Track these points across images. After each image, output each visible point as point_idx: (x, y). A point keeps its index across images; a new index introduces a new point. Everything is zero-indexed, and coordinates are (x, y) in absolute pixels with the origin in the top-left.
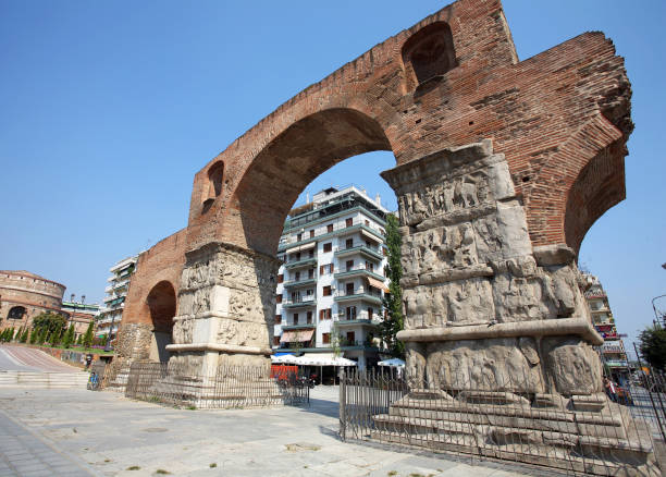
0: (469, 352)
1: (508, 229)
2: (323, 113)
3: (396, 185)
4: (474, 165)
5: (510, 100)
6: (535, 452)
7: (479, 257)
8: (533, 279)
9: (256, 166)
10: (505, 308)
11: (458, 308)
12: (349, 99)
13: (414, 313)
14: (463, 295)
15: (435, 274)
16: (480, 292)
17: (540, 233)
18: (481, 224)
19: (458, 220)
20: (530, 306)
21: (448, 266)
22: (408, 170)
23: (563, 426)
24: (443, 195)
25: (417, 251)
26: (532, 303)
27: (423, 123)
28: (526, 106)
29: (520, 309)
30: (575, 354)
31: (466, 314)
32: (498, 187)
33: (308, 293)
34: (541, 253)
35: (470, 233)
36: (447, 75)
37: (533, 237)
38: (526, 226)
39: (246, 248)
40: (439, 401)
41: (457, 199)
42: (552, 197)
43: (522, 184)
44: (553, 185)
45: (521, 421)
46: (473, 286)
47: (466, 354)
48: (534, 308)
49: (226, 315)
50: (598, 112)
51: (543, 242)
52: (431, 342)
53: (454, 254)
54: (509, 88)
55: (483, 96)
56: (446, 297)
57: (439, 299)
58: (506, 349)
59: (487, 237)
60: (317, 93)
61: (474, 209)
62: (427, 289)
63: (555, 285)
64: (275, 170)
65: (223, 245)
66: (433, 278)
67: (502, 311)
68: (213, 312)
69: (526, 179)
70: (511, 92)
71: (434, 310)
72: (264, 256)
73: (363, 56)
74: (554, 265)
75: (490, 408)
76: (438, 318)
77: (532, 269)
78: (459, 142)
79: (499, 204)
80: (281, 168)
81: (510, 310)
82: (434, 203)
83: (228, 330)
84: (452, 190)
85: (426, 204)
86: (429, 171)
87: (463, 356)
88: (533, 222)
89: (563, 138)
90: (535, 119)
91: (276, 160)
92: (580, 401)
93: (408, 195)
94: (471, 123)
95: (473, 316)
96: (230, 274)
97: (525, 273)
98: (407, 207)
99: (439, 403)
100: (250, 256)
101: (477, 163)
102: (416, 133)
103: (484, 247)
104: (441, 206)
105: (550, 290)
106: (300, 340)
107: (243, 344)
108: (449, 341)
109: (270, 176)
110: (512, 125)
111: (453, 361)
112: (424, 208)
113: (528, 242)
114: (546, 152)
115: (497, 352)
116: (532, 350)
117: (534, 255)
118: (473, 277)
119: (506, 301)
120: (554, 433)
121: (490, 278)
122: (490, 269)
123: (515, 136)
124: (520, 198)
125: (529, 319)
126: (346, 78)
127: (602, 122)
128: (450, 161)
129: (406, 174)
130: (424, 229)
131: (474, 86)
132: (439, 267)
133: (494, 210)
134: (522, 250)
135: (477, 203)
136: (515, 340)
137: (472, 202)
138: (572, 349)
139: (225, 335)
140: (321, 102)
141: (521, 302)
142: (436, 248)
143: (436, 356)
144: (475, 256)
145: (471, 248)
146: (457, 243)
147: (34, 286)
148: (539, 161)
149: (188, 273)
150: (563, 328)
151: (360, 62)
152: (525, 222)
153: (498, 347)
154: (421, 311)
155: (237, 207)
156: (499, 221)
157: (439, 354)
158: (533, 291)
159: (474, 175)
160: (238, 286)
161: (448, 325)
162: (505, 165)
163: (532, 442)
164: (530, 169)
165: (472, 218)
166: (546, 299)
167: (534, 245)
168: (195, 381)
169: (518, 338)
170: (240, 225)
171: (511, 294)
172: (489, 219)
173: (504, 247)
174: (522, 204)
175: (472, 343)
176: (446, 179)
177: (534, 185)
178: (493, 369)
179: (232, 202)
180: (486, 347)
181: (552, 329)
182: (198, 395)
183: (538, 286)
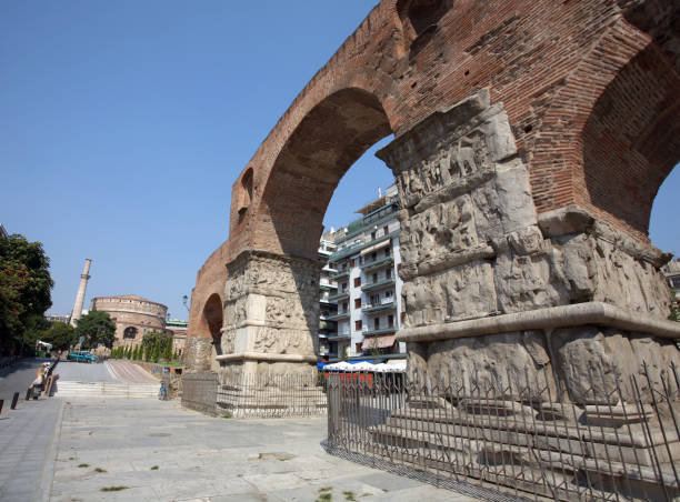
0: (468, 351)
1: (508, 196)
2: (329, 98)
3: (392, 164)
4: (470, 124)
5: (509, 32)
6: (528, 476)
7: (479, 236)
8: (539, 256)
9: (279, 167)
10: (507, 295)
11: (457, 300)
12: (350, 77)
13: (414, 309)
14: (462, 283)
15: (432, 261)
16: (480, 278)
17: (546, 195)
18: (479, 195)
19: (456, 193)
20: (536, 291)
21: (446, 250)
22: (402, 144)
23: (564, 444)
24: (439, 166)
25: (415, 236)
26: (538, 287)
27: (419, 86)
28: (528, 35)
29: (524, 296)
30: (590, 351)
31: (464, 306)
32: (496, 146)
33: (388, 295)
34: (547, 221)
35: (469, 207)
36: (442, 22)
37: (538, 202)
38: (528, 188)
39: (282, 253)
40: (437, 411)
41: (454, 169)
42: (560, 146)
43: (524, 135)
44: (560, 130)
46: (472, 272)
47: (465, 355)
48: (540, 294)
49: (263, 323)
50: (618, 16)
51: (550, 206)
52: (431, 342)
53: (451, 235)
54: (507, 18)
55: (480, 35)
56: (444, 287)
57: (438, 290)
58: (508, 347)
59: (486, 209)
60: (323, 78)
61: (472, 177)
62: (426, 279)
63: (565, 261)
64: (301, 169)
65: (254, 253)
66: (431, 266)
67: (504, 300)
68: (249, 321)
69: (528, 129)
70: (511, 21)
71: (433, 304)
72: (303, 260)
73: (361, 26)
74: (566, 234)
75: (486, 420)
76: (437, 313)
77: (537, 242)
78: (455, 99)
79: (498, 166)
80: (306, 166)
81: (512, 298)
82: (431, 177)
83: (266, 339)
84: (448, 160)
85: (423, 179)
86: (423, 142)
87: (463, 357)
88: (537, 183)
89: (572, 65)
90: (539, 49)
91: (299, 157)
92: (598, 413)
93: (405, 173)
94: (467, 73)
95: (472, 308)
96: (265, 281)
97: (528, 250)
98: (404, 186)
99: (436, 413)
100: (285, 261)
101: (474, 120)
102: (412, 100)
103: (484, 222)
104: (437, 180)
105: (558, 268)
106: (380, 346)
107: (284, 352)
108: (448, 339)
109: (298, 176)
110: (513, 63)
111: (452, 363)
112: (421, 186)
113: (531, 208)
114: (550, 89)
115: (498, 350)
116: (538, 347)
117: (538, 225)
118: (473, 260)
119: (506, 286)
120: (553, 454)
121: (491, 259)
122: (490, 249)
123: (515, 77)
124: (521, 154)
125: (536, 307)
126: (348, 55)
127: (624, 29)
128: (444, 125)
129: (401, 149)
130: (421, 211)
131: (469, 26)
132: (437, 253)
133: (492, 175)
134: (525, 220)
135: (474, 169)
136: (518, 335)
137: (470, 170)
138: (587, 344)
139: (263, 343)
140: (327, 86)
141: (524, 287)
142: (433, 231)
143: (435, 358)
144: (474, 235)
145: (470, 226)
146: (453, 222)
147: (141, 309)
148: (542, 103)
149: (230, 284)
150: (573, 317)
151: (359, 33)
152: (528, 184)
153: (500, 344)
154: (420, 306)
155: (267, 213)
156: (498, 188)
157: (438, 355)
158: (539, 271)
159: (470, 136)
160: (274, 292)
161: (446, 321)
162: (504, 116)
163: (526, 463)
164: (533, 115)
165: (469, 190)
166: (555, 280)
167: (539, 212)
168: (237, 390)
169: (522, 332)
170: (273, 230)
171: (513, 277)
172: (489, 188)
173: (505, 219)
174: (525, 162)
175: (473, 340)
176: (441, 148)
177: (538, 135)
178: (494, 372)
179: (261, 208)
180: (487, 345)
181: (559, 319)
182: (235, 403)
183: (544, 264)
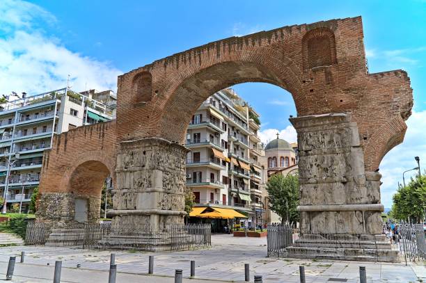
3: (298, 126)
4: (341, 125)
8: (364, 186)
17: (369, 165)
18: (342, 157)
19: (331, 152)
20: (361, 198)
24: (323, 138)
27: (315, 93)
29: (357, 199)
31: (332, 199)
32: (352, 140)
34: (368, 174)
37: (366, 167)
38: (363, 161)
41: (331, 142)
43: (363, 140)
45: (355, 246)
46: (336, 187)
49: (161, 190)
50: (399, 113)
51: (370, 169)
52: (314, 212)
53: (328, 170)
56: (323, 191)
57: (319, 191)
59: (345, 163)
63: (372, 190)
66: (317, 181)
67: (349, 199)
68: (156, 189)
71: (316, 196)
74: (373, 180)
75: (342, 241)
77: (363, 181)
79: (352, 148)
80: (198, 86)
81: (352, 199)
82: (319, 141)
83: (163, 201)
84: (329, 136)
85: (315, 141)
94: (341, 101)
96: (162, 162)
97: (361, 183)
98: (303, 140)
99: (318, 240)
101: (344, 125)
102: (310, 97)
104: (322, 144)
107: (170, 209)
108: (324, 211)
109: (190, 91)
112: (313, 143)
113: (363, 169)
117: (365, 175)
118: (337, 182)
119: (351, 195)
121: (345, 183)
122: (345, 179)
124: (362, 147)
125: (361, 203)
128: (329, 121)
130: (312, 154)
132: (319, 176)
133: (349, 151)
134: (360, 172)
137: (338, 145)
139: (162, 204)
141: (358, 196)
142: (318, 166)
144: (339, 172)
145: (337, 168)
146: (329, 165)
148: (372, 130)
154: (309, 197)
156: (350, 157)
157: (318, 217)
159: (341, 130)
160: (167, 169)
162: (357, 129)
164: (368, 134)
165: (338, 153)
166: (368, 195)
167: (366, 170)
169: (355, 211)
171: (353, 192)
172: (347, 155)
173: (353, 170)
174: (363, 150)
175: (335, 212)
176: (326, 130)
177: (369, 142)
183: (366, 189)
